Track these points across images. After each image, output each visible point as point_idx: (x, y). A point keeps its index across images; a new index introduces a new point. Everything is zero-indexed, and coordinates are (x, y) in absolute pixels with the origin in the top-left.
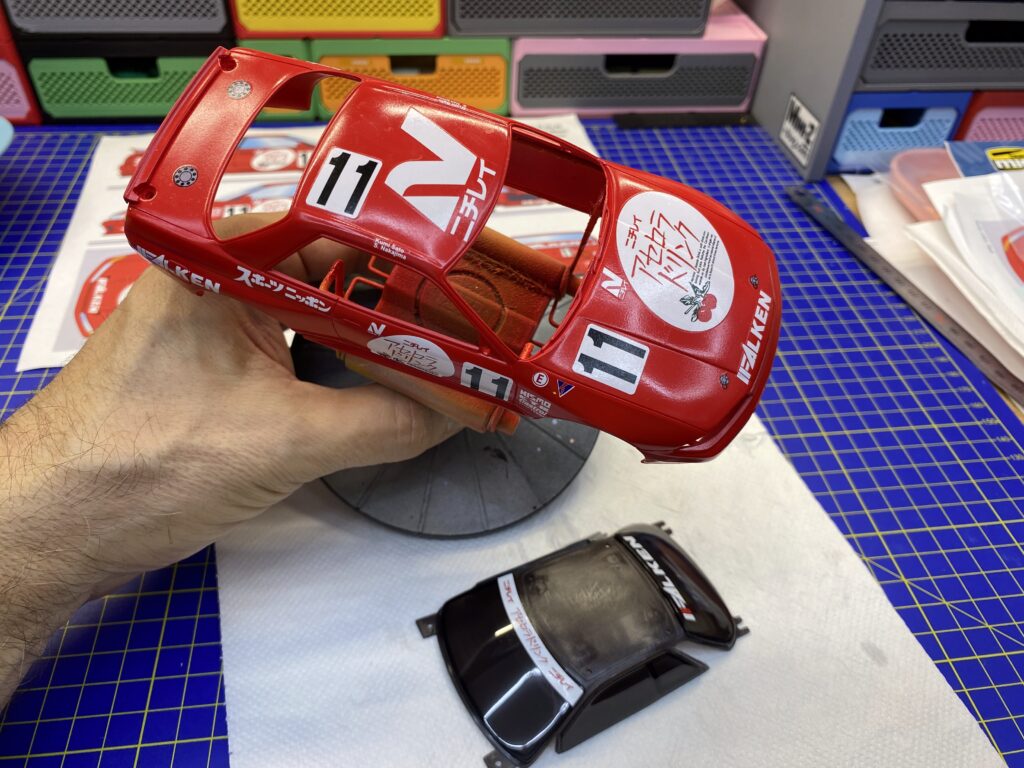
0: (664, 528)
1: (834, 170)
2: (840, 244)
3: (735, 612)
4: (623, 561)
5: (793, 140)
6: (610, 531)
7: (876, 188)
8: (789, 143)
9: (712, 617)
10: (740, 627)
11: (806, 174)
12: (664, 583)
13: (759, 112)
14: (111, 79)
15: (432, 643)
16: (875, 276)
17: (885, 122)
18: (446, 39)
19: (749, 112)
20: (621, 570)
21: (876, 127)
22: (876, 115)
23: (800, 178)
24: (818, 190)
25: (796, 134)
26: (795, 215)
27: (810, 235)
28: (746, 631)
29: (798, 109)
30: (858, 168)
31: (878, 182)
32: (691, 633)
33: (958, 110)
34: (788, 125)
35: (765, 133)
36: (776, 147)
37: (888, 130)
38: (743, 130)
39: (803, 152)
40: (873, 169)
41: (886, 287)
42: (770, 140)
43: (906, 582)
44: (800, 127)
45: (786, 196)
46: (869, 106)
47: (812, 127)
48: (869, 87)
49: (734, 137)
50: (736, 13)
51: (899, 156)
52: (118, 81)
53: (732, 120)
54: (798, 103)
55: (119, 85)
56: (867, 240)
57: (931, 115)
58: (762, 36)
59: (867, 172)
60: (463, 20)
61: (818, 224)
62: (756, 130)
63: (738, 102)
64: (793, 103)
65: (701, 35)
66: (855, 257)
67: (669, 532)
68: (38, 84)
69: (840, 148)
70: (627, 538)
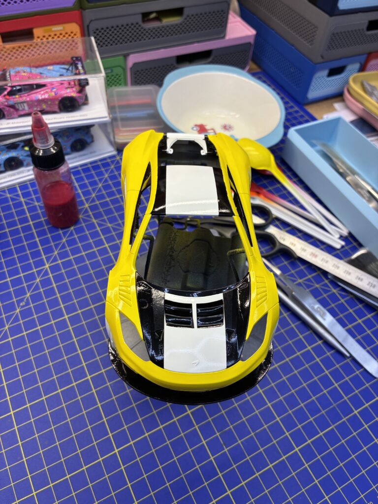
17: (330, 75)
21: (324, 77)
22: (326, 72)
33: (360, 63)
37: (331, 78)
46: (322, 69)
57: (350, 68)
58: (254, 32)
65: (224, 37)
69: (310, 91)
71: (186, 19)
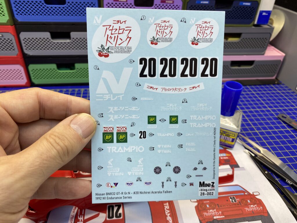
14: (58, 70)
19: (276, 78)
38: (278, 86)
49: (276, 89)
53: (272, 82)
55: (60, 73)
58: (284, 54)
62: (282, 86)
63: (273, 76)
65: (263, 54)
68: (31, 73)
71: (242, 40)
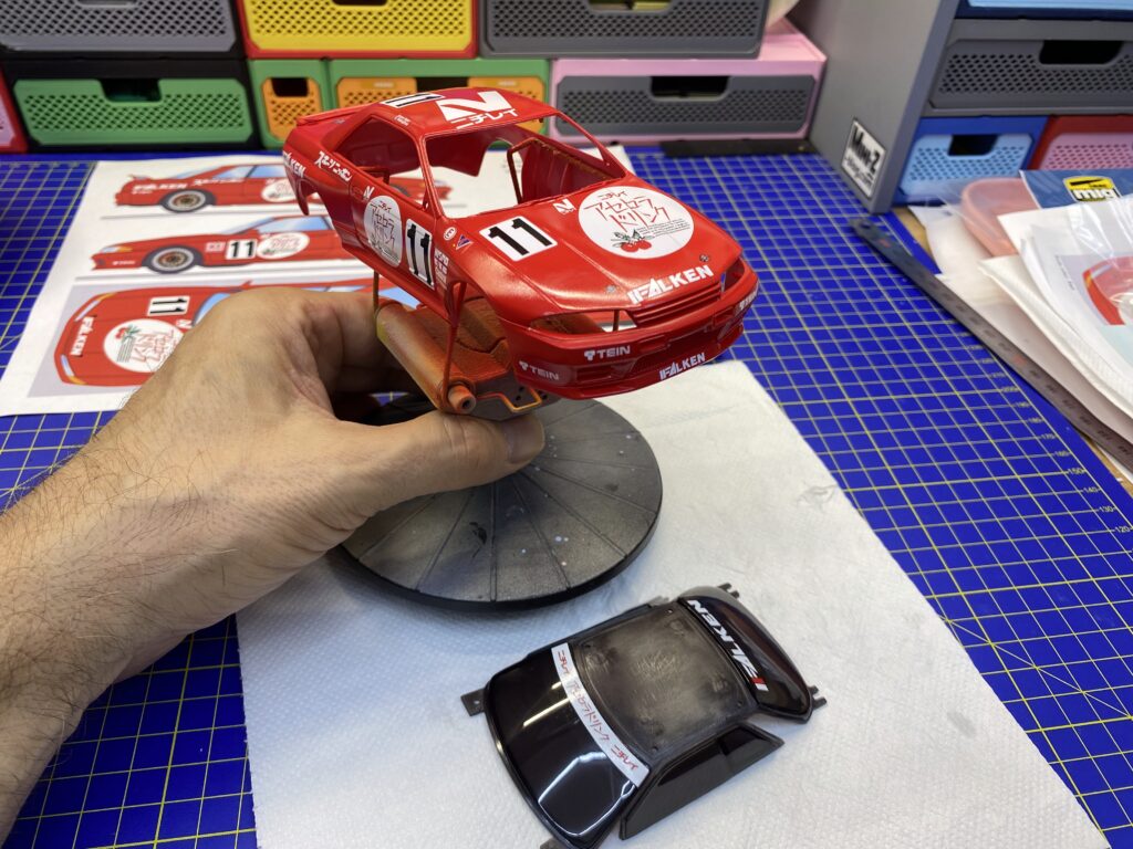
0: (730, 591)
1: (902, 202)
2: (910, 281)
3: (809, 682)
4: (688, 627)
5: (856, 169)
6: (671, 595)
7: (947, 220)
8: (852, 173)
9: (783, 686)
10: (816, 697)
11: (870, 206)
12: (734, 651)
13: (818, 138)
14: (107, 102)
15: (481, 721)
16: (948, 315)
17: (954, 150)
18: (478, 60)
19: (807, 138)
20: (686, 637)
21: (945, 154)
22: (945, 142)
23: (865, 210)
24: (885, 223)
25: (859, 162)
26: (860, 250)
27: (877, 271)
28: (823, 702)
29: (862, 135)
30: (927, 199)
31: (948, 214)
32: (764, 704)
33: (1031, 136)
34: (850, 153)
35: (825, 162)
36: (838, 177)
37: (958, 159)
38: (802, 158)
39: (868, 182)
40: (944, 201)
41: (960, 327)
42: (831, 169)
43: (993, 645)
44: (864, 154)
45: (850, 230)
46: (939, 132)
47: (877, 155)
48: (936, 112)
49: (792, 166)
50: (793, 32)
51: (971, 186)
52: (114, 105)
53: (790, 148)
54: (861, 129)
55: (115, 109)
56: (938, 276)
57: (1003, 142)
58: (822, 58)
59: (936, 203)
60: (495, 38)
61: (886, 260)
62: (816, 158)
63: (796, 129)
64: (856, 129)
65: (755, 55)
66: (927, 295)
67: (736, 594)
68: (24, 107)
69: (907, 177)
70: (691, 603)
71: (675, 8)
